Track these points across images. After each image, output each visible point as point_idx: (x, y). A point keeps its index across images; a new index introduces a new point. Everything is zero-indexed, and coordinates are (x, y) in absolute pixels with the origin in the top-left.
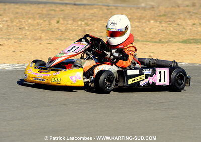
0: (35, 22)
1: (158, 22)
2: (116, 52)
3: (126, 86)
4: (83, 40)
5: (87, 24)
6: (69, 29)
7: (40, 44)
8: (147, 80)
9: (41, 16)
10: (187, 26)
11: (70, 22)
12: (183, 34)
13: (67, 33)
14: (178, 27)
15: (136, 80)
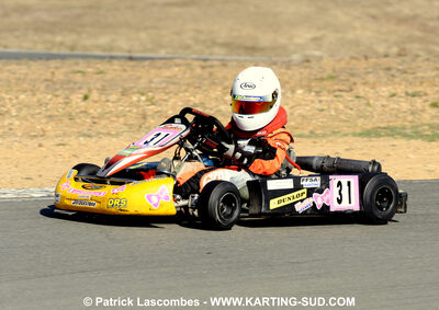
0: (35, 99)
1: (313, 94)
2: (249, 144)
3: (265, 214)
4: (177, 120)
5: (151, 102)
6: (111, 112)
7: (40, 145)
8: (310, 200)
9: (51, 84)
10: (377, 100)
11: (113, 97)
12: (365, 117)
13: (104, 122)
14: (356, 101)
15: (286, 200)
